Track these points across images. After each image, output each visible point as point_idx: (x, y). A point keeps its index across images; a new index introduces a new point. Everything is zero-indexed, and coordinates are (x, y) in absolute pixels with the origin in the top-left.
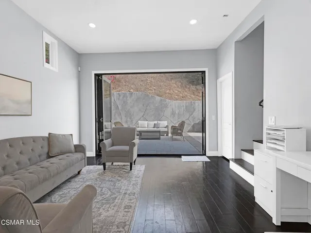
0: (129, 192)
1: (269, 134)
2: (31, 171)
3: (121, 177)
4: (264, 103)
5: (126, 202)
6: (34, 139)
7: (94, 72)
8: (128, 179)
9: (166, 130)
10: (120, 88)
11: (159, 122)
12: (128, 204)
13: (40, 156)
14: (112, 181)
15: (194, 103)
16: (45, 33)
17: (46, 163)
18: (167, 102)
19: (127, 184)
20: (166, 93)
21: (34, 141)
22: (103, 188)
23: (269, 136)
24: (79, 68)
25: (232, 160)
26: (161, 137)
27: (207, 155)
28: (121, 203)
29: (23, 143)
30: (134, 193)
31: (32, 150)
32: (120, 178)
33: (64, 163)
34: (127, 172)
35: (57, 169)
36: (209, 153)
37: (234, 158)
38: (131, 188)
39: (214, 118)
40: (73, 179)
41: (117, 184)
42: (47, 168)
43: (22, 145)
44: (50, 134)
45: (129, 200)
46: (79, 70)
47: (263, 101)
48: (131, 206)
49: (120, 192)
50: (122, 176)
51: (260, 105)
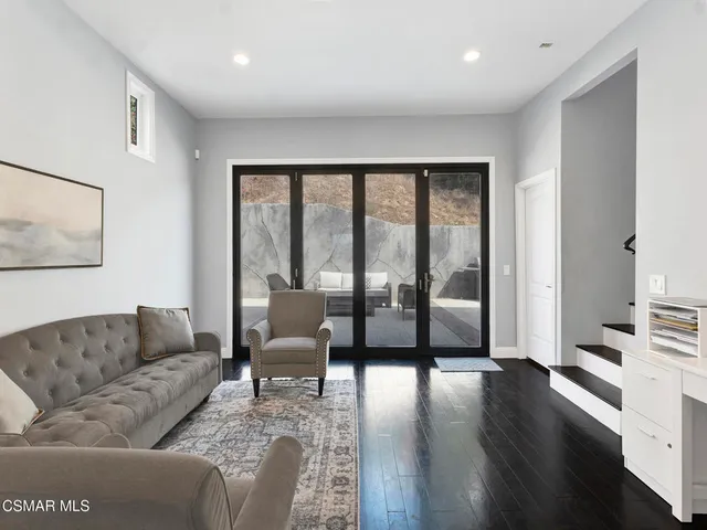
0: (333, 446)
1: (657, 316)
2: (115, 397)
3: (305, 408)
4: (638, 244)
5: (333, 470)
6: (110, 321)
7: (231, 163)
8: (324, 413)
10: (274, 194)
11: (368, 274)
12: (340, 475)
13: (122, 361)
14: (287, 418)
15: (449, 229)
16: (129, 74)
17: (141, 379)
18: (386, 228)
19: (323, 426)
20: (381, 207)
21: (109, 326)
22: (271, 435)
23: (659, 321)
24: (197, 152)
25: (556, 368)
26: (376, 309)
27: (492, 355)
28: (322, 474)
29: (88, 332)
30: (348, 449)
31: (107, 347)
32: (303, 413)
33: (180, 376)
34: (315, 397)
35: (169, 392)
36: (496, 351)
37: (559, 364)
38: (336, 437)
39: (507, 270)
40: (196, 415)
41: (301, 427)
42: (148, 390)
43: (85, 335)
44: (139, 308)
45: (338, 464)
46: (197, 157)
47: (633, 238)
48: (347, 480)
49: (312, 446)
50: (308, 406)
51: (627, 248)
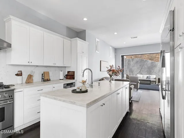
7: (121, 55)
9: (155, 80)
11: (150, 76)
18: (156, 64)
26: (151, 84)
